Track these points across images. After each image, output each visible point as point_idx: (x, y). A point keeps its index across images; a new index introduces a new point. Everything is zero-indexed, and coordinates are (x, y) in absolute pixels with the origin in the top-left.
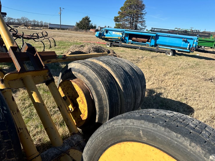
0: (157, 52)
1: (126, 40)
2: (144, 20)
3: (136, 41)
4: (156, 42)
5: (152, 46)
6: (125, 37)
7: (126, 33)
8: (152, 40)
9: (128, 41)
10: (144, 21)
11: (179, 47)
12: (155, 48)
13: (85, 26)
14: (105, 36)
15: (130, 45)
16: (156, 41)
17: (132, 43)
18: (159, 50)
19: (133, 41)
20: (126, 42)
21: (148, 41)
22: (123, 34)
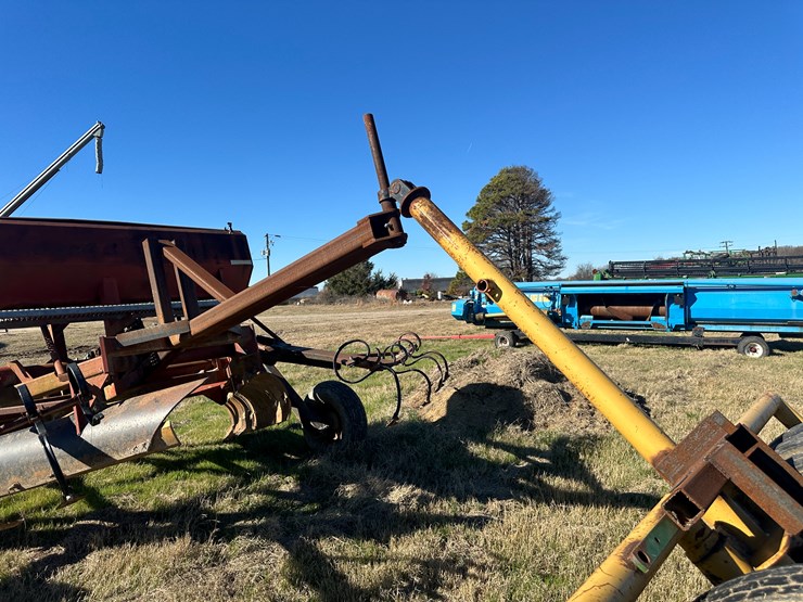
0: (701, 349)
1: (570, 317)
2: (554, 238)
3: (609, 319)
4: (687, 313)
5: (677, 328)
6: (563, 307)
7: (567, 295)
8: (673, 306)
9: (576, 319)
10: (555, 241)
11: (785, 321)
12: (690, 334)
13: (358, 282)
14: (485, 311)
15: (586, 331)
16: (689, 311)
17: (594, 327)
18: (707, 340)
19: (596, 318)
20: (571, 324)
21: (656, 313)
22: (552, 299)
